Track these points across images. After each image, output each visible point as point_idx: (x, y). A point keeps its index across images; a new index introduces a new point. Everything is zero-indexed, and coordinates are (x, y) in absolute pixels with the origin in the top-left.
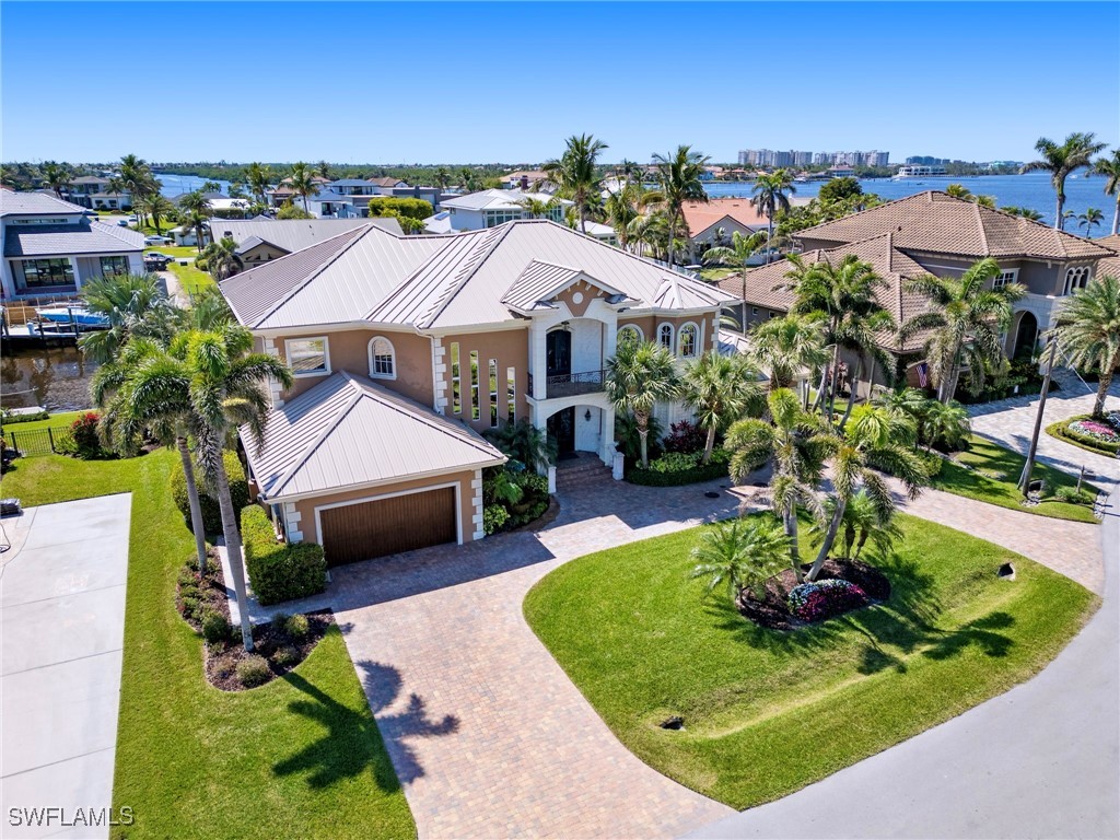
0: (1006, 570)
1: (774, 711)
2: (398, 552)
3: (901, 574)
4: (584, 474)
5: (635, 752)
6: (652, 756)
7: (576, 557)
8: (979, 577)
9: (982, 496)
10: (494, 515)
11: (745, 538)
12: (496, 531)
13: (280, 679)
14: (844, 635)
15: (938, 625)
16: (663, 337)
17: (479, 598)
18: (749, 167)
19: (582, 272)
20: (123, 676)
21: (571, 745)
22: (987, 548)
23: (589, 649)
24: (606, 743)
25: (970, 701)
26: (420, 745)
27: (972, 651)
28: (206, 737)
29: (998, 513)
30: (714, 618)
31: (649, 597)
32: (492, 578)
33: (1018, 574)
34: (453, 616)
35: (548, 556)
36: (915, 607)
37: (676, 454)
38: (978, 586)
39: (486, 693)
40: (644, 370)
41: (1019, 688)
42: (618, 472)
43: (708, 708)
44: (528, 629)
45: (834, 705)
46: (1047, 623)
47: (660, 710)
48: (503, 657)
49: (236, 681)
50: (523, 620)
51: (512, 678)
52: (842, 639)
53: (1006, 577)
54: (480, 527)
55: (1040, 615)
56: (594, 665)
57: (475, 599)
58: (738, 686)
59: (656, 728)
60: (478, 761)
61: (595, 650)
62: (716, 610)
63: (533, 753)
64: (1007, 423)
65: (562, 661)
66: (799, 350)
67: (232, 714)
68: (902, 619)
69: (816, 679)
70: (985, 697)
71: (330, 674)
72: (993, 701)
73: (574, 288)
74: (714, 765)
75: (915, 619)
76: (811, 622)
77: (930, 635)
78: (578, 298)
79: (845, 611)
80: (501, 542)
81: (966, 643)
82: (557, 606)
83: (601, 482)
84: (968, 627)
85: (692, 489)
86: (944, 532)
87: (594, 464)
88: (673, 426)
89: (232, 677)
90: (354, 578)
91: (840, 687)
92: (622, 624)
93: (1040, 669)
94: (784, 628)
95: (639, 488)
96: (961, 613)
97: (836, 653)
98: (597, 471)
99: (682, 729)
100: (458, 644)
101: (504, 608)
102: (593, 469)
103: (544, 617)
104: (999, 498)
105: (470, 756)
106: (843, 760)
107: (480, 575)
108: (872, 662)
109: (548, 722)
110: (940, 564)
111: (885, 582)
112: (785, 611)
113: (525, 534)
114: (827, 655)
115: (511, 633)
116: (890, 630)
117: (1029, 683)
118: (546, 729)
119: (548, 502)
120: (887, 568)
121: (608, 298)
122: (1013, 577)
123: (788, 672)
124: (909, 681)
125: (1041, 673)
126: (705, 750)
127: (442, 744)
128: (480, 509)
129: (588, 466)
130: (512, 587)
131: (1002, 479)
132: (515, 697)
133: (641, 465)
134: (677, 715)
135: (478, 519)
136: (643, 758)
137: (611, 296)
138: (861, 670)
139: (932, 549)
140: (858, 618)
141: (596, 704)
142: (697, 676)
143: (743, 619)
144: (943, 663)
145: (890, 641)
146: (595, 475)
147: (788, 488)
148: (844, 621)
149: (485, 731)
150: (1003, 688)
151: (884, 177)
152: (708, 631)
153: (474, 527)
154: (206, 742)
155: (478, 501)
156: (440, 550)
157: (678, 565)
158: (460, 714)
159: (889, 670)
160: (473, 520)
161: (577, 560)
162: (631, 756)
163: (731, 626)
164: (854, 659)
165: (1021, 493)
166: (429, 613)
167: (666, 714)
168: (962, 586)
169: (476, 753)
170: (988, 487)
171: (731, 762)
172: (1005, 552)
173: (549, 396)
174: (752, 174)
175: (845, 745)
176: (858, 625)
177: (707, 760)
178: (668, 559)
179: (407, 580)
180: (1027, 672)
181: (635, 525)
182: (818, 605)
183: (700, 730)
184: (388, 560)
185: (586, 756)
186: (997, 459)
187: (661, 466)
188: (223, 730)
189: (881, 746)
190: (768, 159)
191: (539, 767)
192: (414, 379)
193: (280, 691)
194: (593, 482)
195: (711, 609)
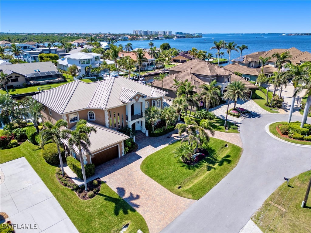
0: (226, 145)
1: (196, 181)
2: (107, 162)
3: (209, 149)
4: (140, 136)
5: (176, 194)
6: (179, 194)
7: (147, 156)
8: (222, 148)
9: (218, 130)
10: (126, 150)
11: (184, 148)
12: (126, 153)
13: (97, 195)
14: (203, 164)
15: (218, 159)
16: (153, 103)
17: (131, 169)
18: (137, 36)
19: (138, 92)
20: (59, 202)
21: (163, 195)
22: (222, 142)
23: (158, 176)
24: (170, 194)
25: (227, 173)
26: (135, 202)
27: (225, 163)
28: (89, 210)
29: (222, 134)
30: (180, 165)
31: (166, 163)
32: (130, 164)
33: (229, 146)
34: (127, 174)
35: (140, 157)
36: (213, 156)
37: (159, 129)
38: (222, 149)
39: (142, 189)
40: (154, 113)
41: (234, 169)
42: (147, 134)
43: (184, 183)
44: (144, 174)
45: (206, 178)
46: (236, 155)
47: (176, 185)
48: (142, 181)
49: (88, 197)
50: (142, 172)
51: (146, 185)
52: (203, 165)
53: (226, 147)
54: (123, 153)
55: (234, 154)
56: (161, 179)
57: (130, 170)
58: (188, 178)
59: (178, 189)
60: (148, 202)
61: (160, 176)
62: (179, 163)
63: (157, 198)
64: (218, 112)
65: (154, 179)
66: (183, 105)
67: (91, 204)
68: (212, 159)
69: (201, 174)
70: (230, 171)
71: (108, 192)
72: (231, 172)
73: (136, 96)
74: (190, 193)
75: (214, 158)
76: (197, 162)
77: (217, 161)
78: (137, 98)
79: (202, 159)
80: (129, 155)
81: (224, 162)
82: (148, 168)
83: (144, 137)
84: (223, 159)
85: (164, 136)
86: (214, 139)
87: (142, 134)
88: (157, 122)
89: (86, 197)
90: (100, 169)
91: (205, 175)
92: (163, 169)
93: (237, 164)
94: (193, 165)
95: (153, 138)
96: (221, 156)
97: (203, 168)
98: (143, 135)
99: (181, 188)
100: (131, 180)
101: (137, 170)
102: (141, 135)
103: (147, 171)
104: (221, 130)
105: (146, 202)
106: (211, 188)
107: (128, 164)
108: (209, 168)
109: (157, 192)
110: (215, 146)
111: (207, 151)
112: (192, 161)
113: (133, 153)
114: (201, 168)
115: (141, 175)
116: (210, 161)
117: (236, 167)
118: (157, 193)
119: (135, 144)
120: (207, 149)
121: (143, 97)
122: (228, 147)
123: (196, 173)
124: (217, 171)
125: (237, 165)
126: (187, 191)
127: (139, 201)
128: (123, 149)
129: (140, 134)
130: (136, 166)
131: (221, 125)
132: (149, 188)
133: (152, 132)
134: (180, 186)
135: (123, 151)
136: (177, 195)
137: (144, 96)
138: (208, 170)
139: (213, 144)
140: (205, 160)
141: (165, 187)
142: (181, 177)
143: (185, 164)
144: (221, 167)
145: (211, 164)
146: (142, 136)
147: (192, 138)
148: (203, 161)
149: (146, 196)
150: (232, 169)
151: (171, 38)
152: (180, 168)
153: (122, 153)
154: (89, 211)
155: (123, 147)
156: (116, 160)
157: (168, 155)
158: (139, 194)
159: (212, 170)
160: (122, 151)
161: (147, 157)
162: (175, 195)
163: (183, 166)
164: (206, 168)
165: (225, 128)
166: (121, 174)
167: (178, 186)
168: (220, 150)
169: (146, 201)
170: (218, 128)
171: (193, 192)
172: (226, 142)
173: (132, 120)
174: (138, 38)
175: (210, 185)
176: (205, 162)
177: (189, 193)
178: (166, 154)
179: (112, 168)
180: (235, 165)
181: (156, 147)
182: (198, 159)
183: (184, 188)
184: (105, 164)
185: (167, 197)
186: (218, 121)
187: (156, 132)
188: (91, 208)
189: (216, 184)
190: (141, 33)
191: (160, 201)
192: (100, 120)
193: (99, 198)
194: (142, 138)
195: (178, 163)
